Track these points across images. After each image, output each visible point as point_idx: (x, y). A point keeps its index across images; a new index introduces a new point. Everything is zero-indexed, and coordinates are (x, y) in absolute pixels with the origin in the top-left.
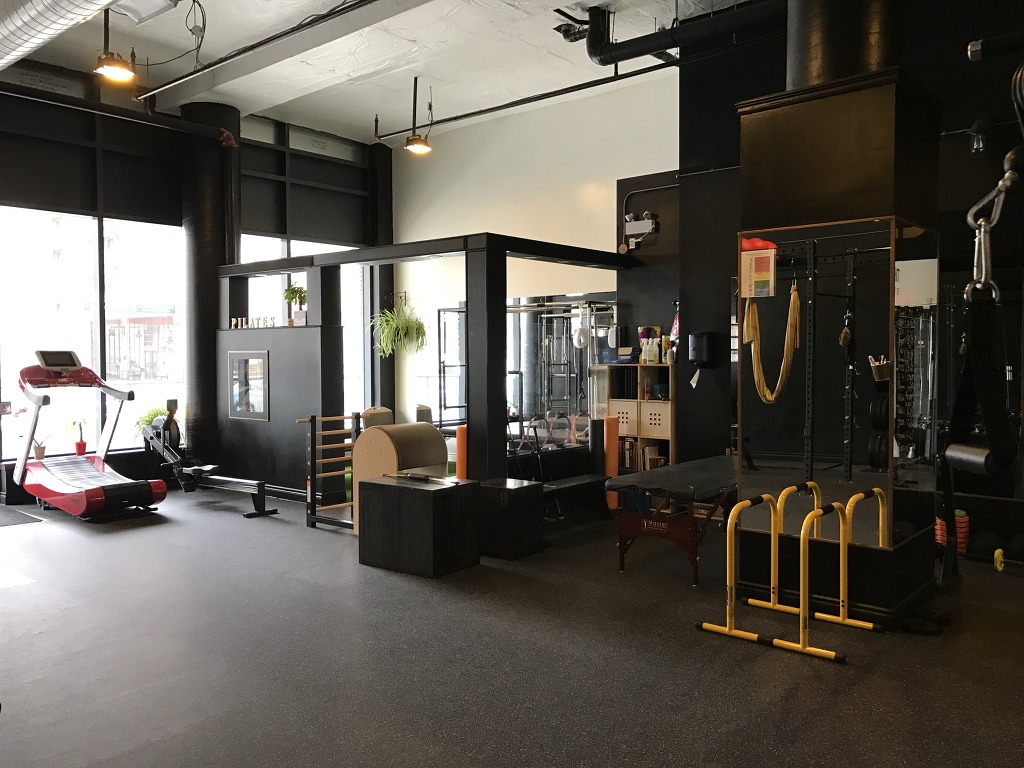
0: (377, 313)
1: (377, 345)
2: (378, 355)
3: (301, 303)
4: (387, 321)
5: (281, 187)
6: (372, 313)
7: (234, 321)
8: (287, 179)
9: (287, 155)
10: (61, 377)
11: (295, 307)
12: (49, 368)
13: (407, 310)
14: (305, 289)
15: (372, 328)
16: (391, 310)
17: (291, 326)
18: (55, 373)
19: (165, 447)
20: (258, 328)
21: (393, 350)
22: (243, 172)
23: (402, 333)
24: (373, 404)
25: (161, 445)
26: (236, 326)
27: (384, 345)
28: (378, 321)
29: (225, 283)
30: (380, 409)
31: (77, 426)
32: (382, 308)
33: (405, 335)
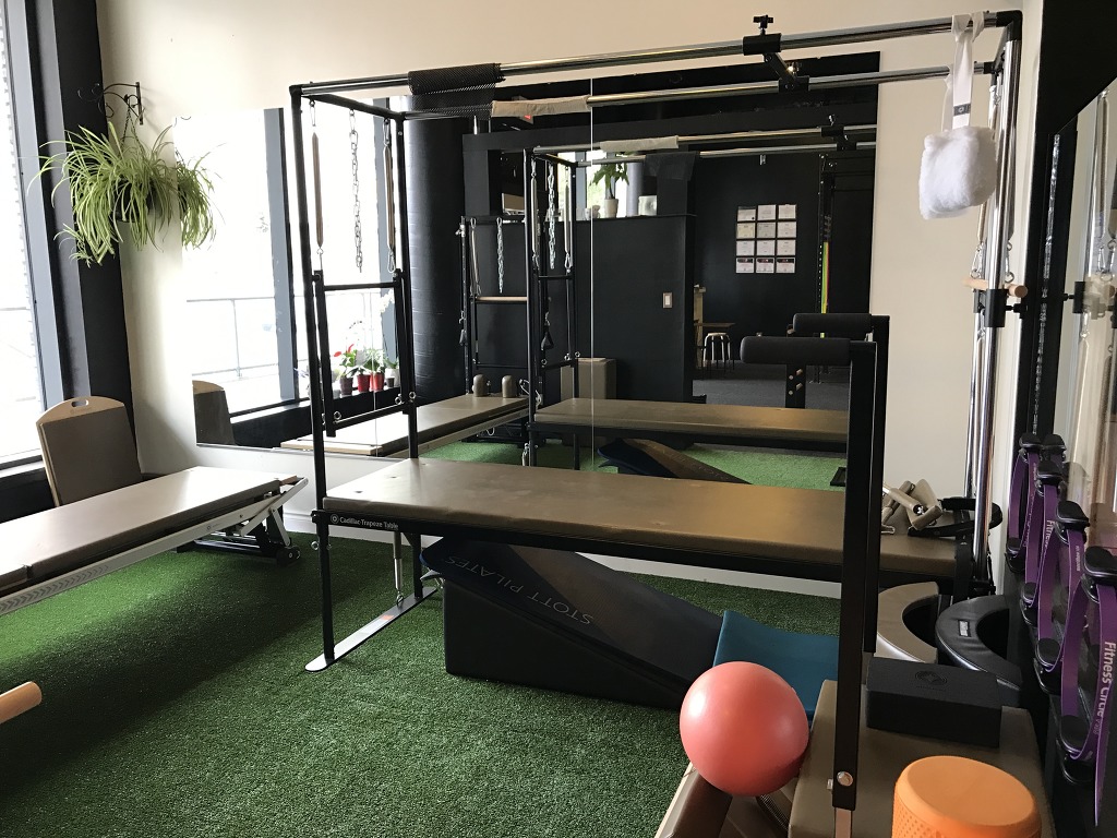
0: (58, 139)
1: (66, 230)
2: (71, 259)
4: (90, 162)
6: (42, 135)
13: (148, 136)
15: (47, 182)
16: (100, 129)
21: (114, 244)
23: (138, 197)
24: (69, 392)
27: (86, 230)
28: (62, 161)
30: (91, 403)
32: (71, 124)
33: (149, 202)
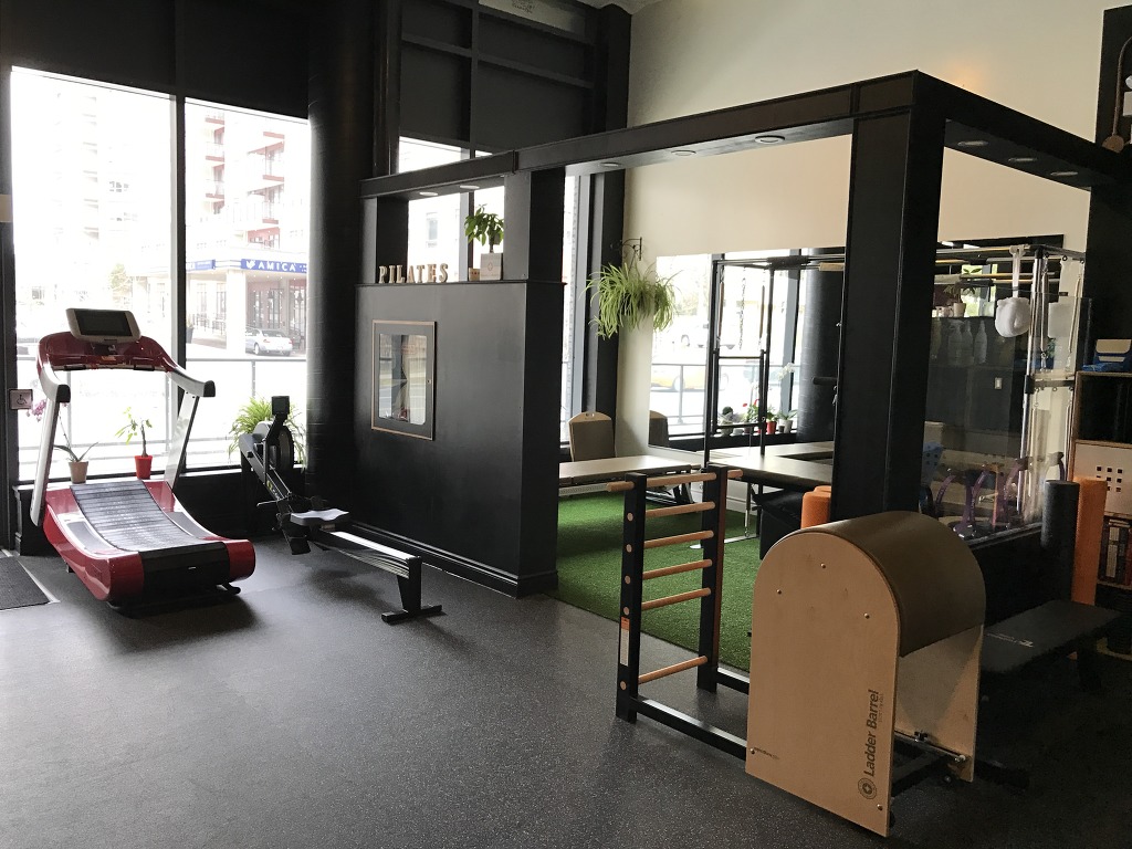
0: (597, 271)
1: (594, 319)
2: (595, 335)
3: (493, 242)
4: (612, 282)
5: (464, 65)
6: (589, 270)
7: (383, 270)
8: (473, 53)
9: (475, 16)
10: (107, 354)
11: (481, 248)
12: (86, 337)
13: (642, 267)
14: (501, 216)
15: (589, 293)
16: (619, 264)
17: (474, 279)
18: (98, 345)
19: (268, 471)
20: (421, 284)
21: (618, 327)
22: (404, 37)
23: (634, 302)
24: (584, 409)
25: (263, 467)
26: (386, 278)
27: (605, 320)
28: (597, 282)
29: (372, 207)
30: (595, 416)
31: (138, 429)
32: (604, 262)
33: (638, 305)
